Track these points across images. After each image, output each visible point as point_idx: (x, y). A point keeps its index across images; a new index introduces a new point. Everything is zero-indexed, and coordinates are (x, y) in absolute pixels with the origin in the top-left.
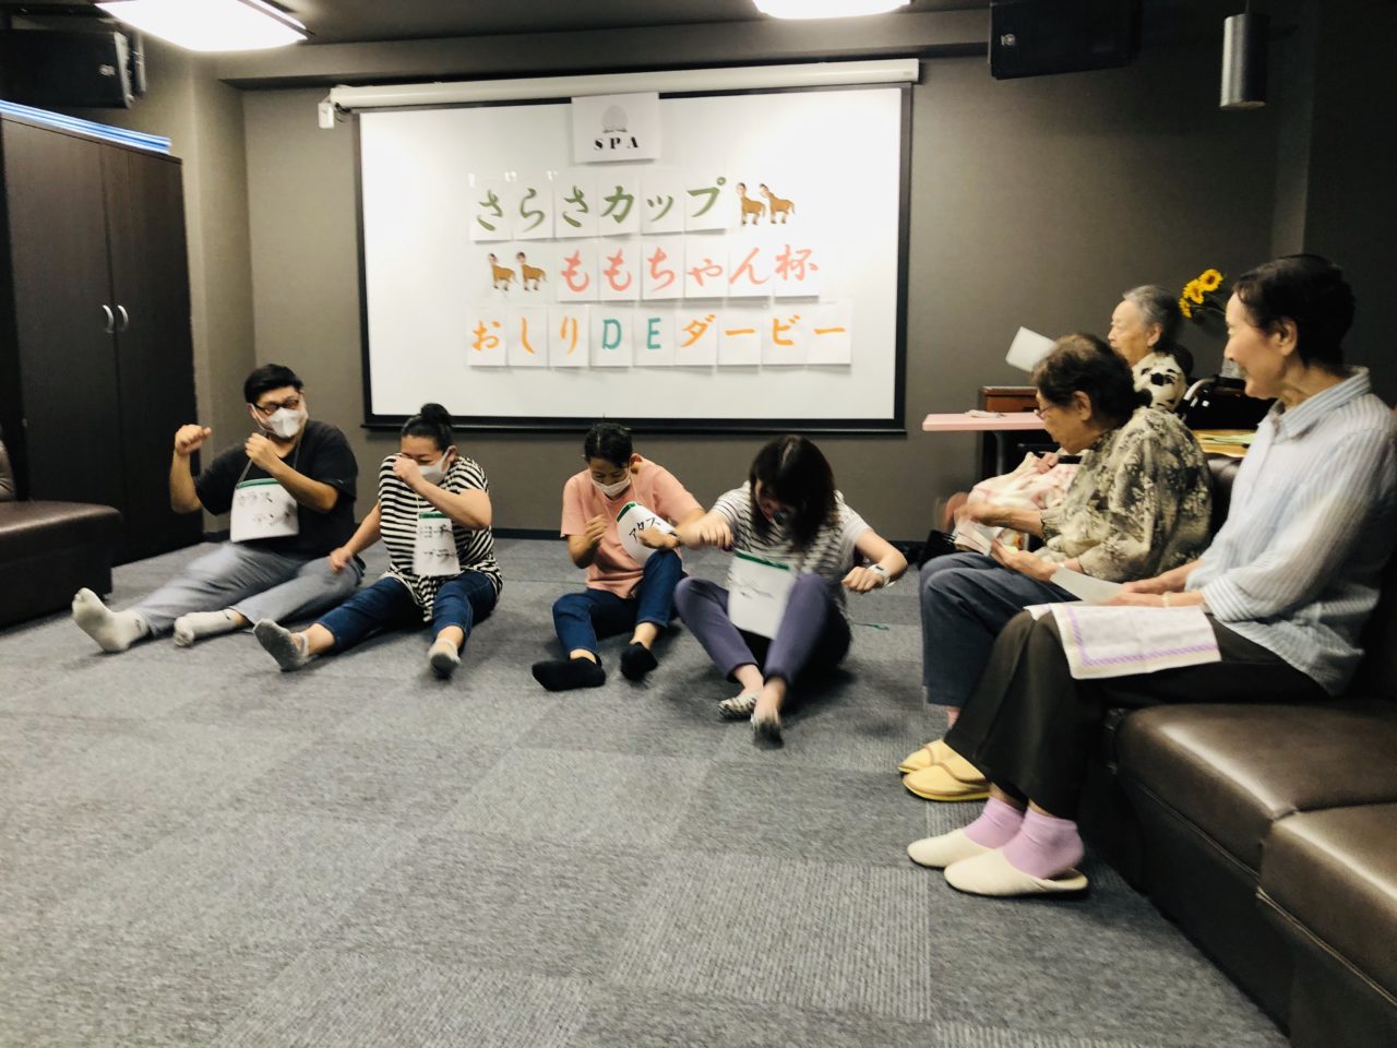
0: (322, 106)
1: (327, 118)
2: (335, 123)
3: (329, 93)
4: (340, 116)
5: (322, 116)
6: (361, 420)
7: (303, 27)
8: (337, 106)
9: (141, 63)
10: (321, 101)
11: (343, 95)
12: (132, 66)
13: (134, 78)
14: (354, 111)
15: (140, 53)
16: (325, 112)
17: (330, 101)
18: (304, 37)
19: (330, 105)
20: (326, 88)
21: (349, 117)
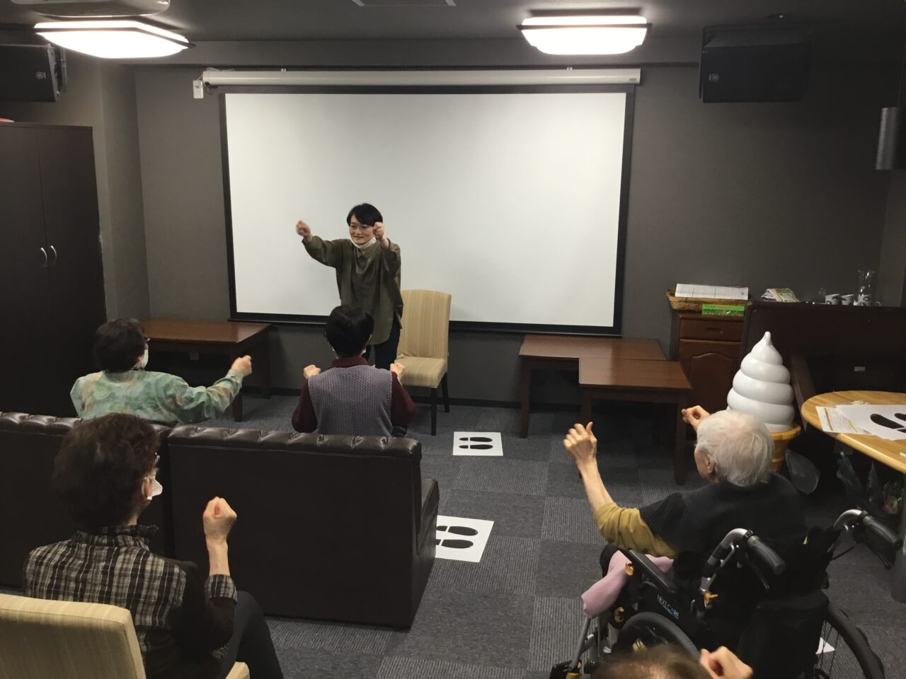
0: (195, 83)
1: (199, 93)
2: (205, 96)
3: (202, 73)
4: (208, 90)
5: (195, 90)
6: (228, 315)
7: (186, 41)
8: (207, 84)
9: (65, 66)
10: (196, 79)
11: (212, 77)
12: (58, 69)
13: (60, 78)
14: (219, 91)
15: (63, 59)
16: (198, 87)
17: (201, 79)
18: (186, 48)
19: (201, 83)
20: (199, 69)
21: (217, 93)
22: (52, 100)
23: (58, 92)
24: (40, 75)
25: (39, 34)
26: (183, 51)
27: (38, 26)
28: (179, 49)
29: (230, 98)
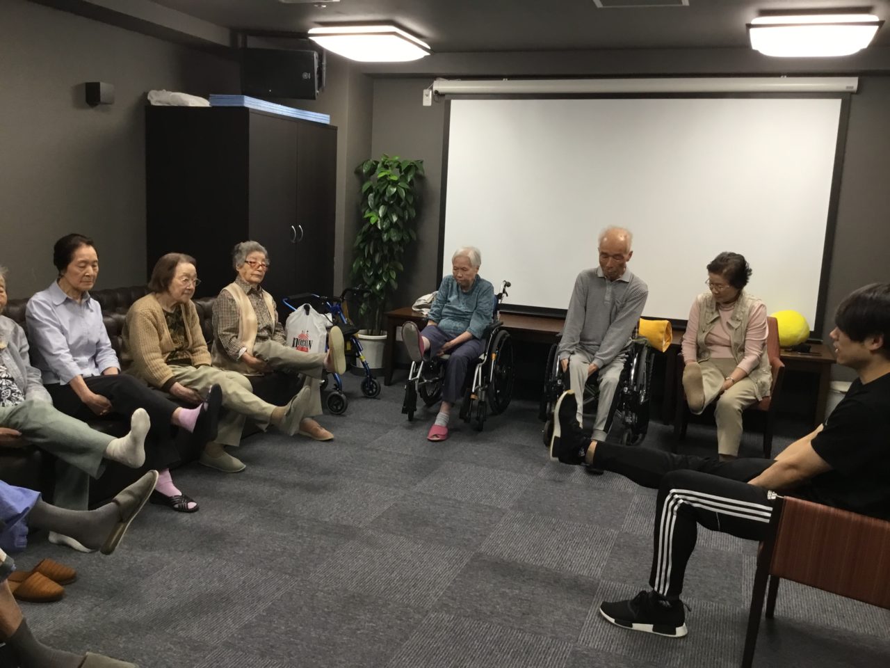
0: (425, 92)
1: (427, 101)
2: (433, 103)
3: (432, 82)
4: (436, 98)
5: (425, 98)
7: (429, 48)
8: (436, 92)
9: (324, 68)
10: (426, 88)
11: (441, 86)
12: (320, 70)
13: (321, 80)
14: (446, 97)
15: (324, 63)
16: (427, 95)
17: (432, 88)
18: (428, 54)
19: (431, 92)
20: (430, 78)
21: (443, 100)
22: (314, 98)
23: (317, 91)
24: (306, 76)
25: (311, 38)
26: (426, 57)
27: (310, 31)
28: (423, 54)
29: (455, 104)
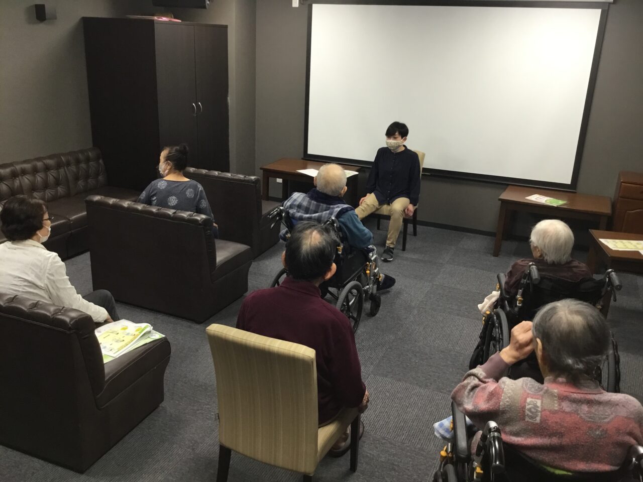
1: (296, 3)
2: (299, 5)
5: (294, 1)
6: (302, 156)
21: (307, 3)
22: (205, 7)
23: (208, 2)
29: (315, 7)
